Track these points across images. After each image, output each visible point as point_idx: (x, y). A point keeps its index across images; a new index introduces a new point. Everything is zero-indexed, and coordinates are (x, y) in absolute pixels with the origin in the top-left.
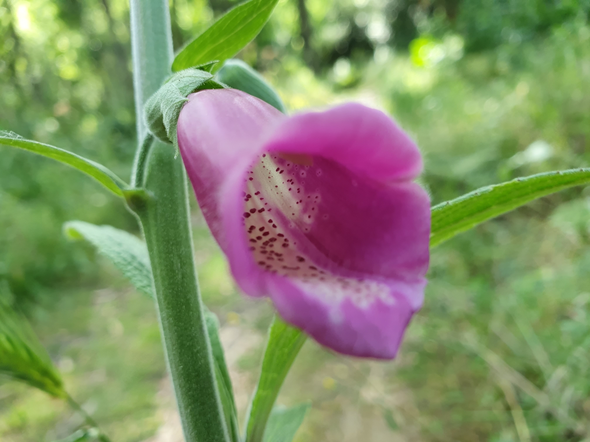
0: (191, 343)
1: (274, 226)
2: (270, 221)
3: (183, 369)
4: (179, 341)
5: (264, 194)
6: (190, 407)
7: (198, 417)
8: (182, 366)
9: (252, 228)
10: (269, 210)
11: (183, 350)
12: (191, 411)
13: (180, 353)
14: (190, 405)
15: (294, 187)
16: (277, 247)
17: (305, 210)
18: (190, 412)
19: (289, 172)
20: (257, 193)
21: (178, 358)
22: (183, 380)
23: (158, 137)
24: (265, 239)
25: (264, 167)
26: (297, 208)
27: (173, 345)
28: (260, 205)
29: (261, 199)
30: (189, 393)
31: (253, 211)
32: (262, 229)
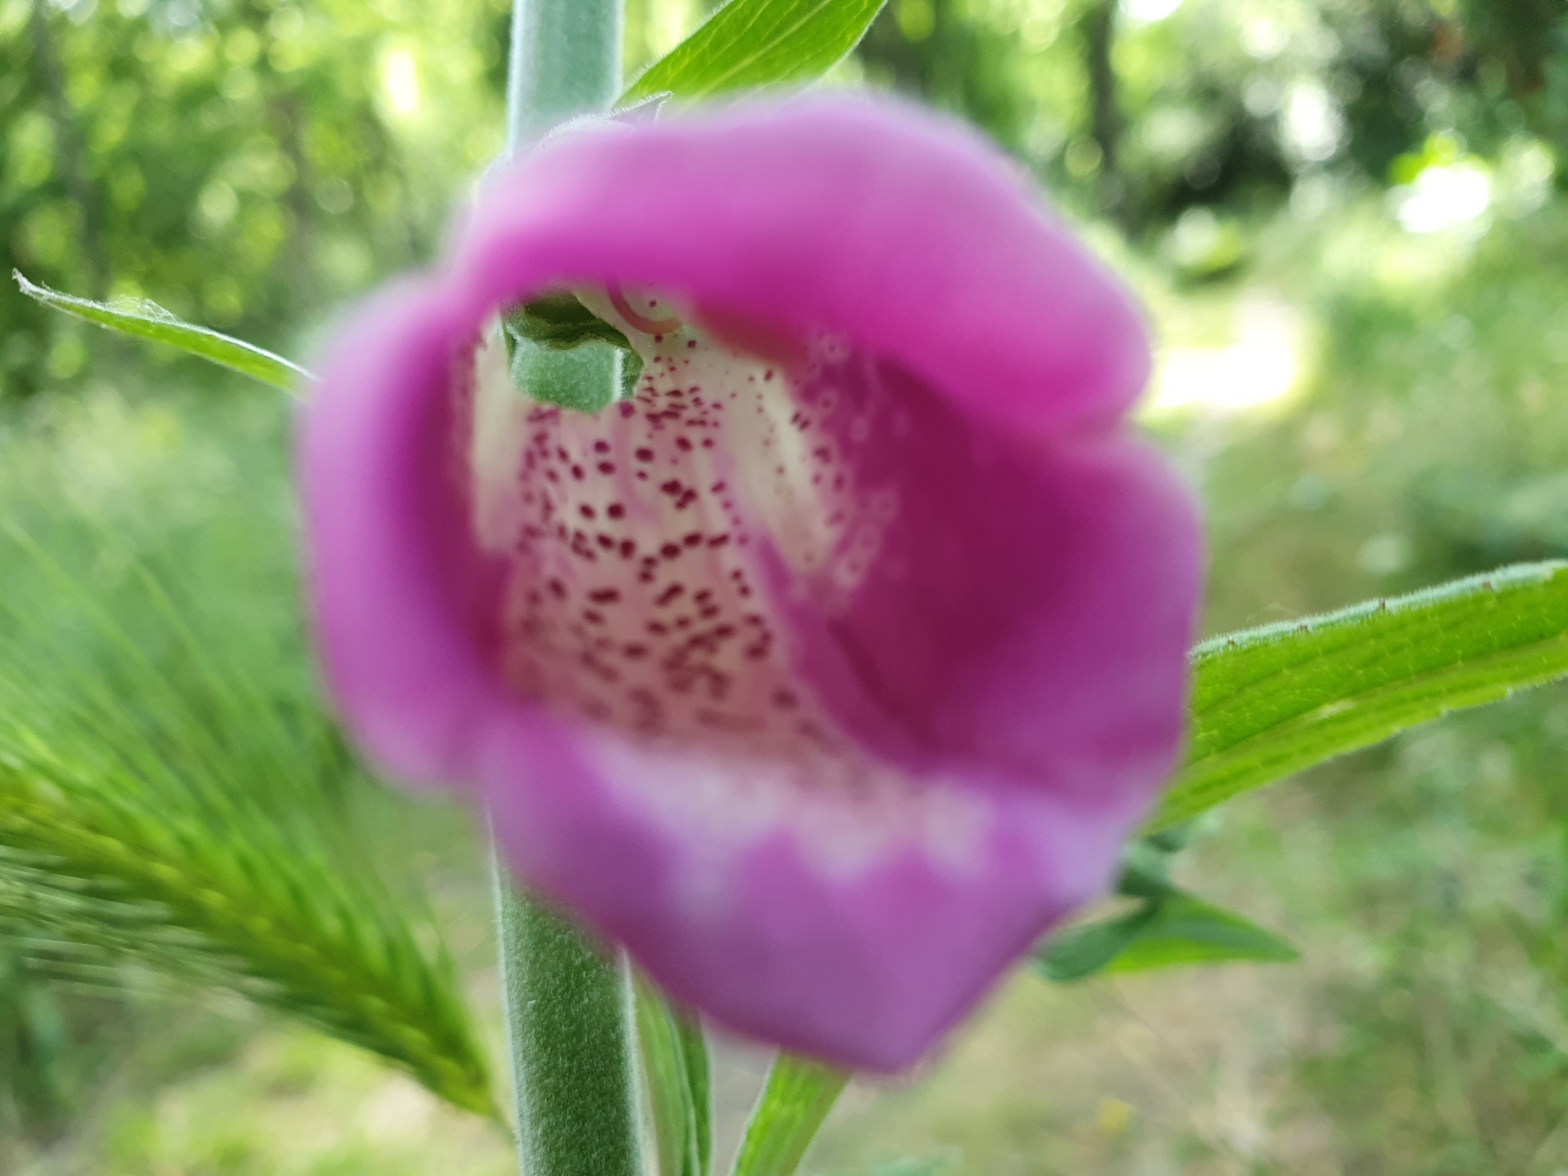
0: (566, 937)
1: (745, 591)
2: (737, 575)
3: (535, 1008)
4: (536, 928)
5: (738, 490)
6: (544, 1121)
7: (562, 1153)
8: (534, 1002)
9: (675, 591)
10: (743, 540)
11: (542, 956)
12: (545, 1133)
13: (533, 962)
14: (545, 1115)
15: (829, 472)
16: (729, 657)
17: (843, 546)
18: (541, 1135)
19: (827, 425)
20: (718, 487)
21: (527, 976)
22: (534, 1041)
23: (523, 336)
24: (702, 626)
25: (760, 410)
26: (823, 534)
27: (519, 937)
28: (718, 523)
29: (727, 505)
30: (546, 1081)
31: (692, 540)
32: (702, 596)
